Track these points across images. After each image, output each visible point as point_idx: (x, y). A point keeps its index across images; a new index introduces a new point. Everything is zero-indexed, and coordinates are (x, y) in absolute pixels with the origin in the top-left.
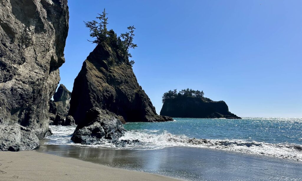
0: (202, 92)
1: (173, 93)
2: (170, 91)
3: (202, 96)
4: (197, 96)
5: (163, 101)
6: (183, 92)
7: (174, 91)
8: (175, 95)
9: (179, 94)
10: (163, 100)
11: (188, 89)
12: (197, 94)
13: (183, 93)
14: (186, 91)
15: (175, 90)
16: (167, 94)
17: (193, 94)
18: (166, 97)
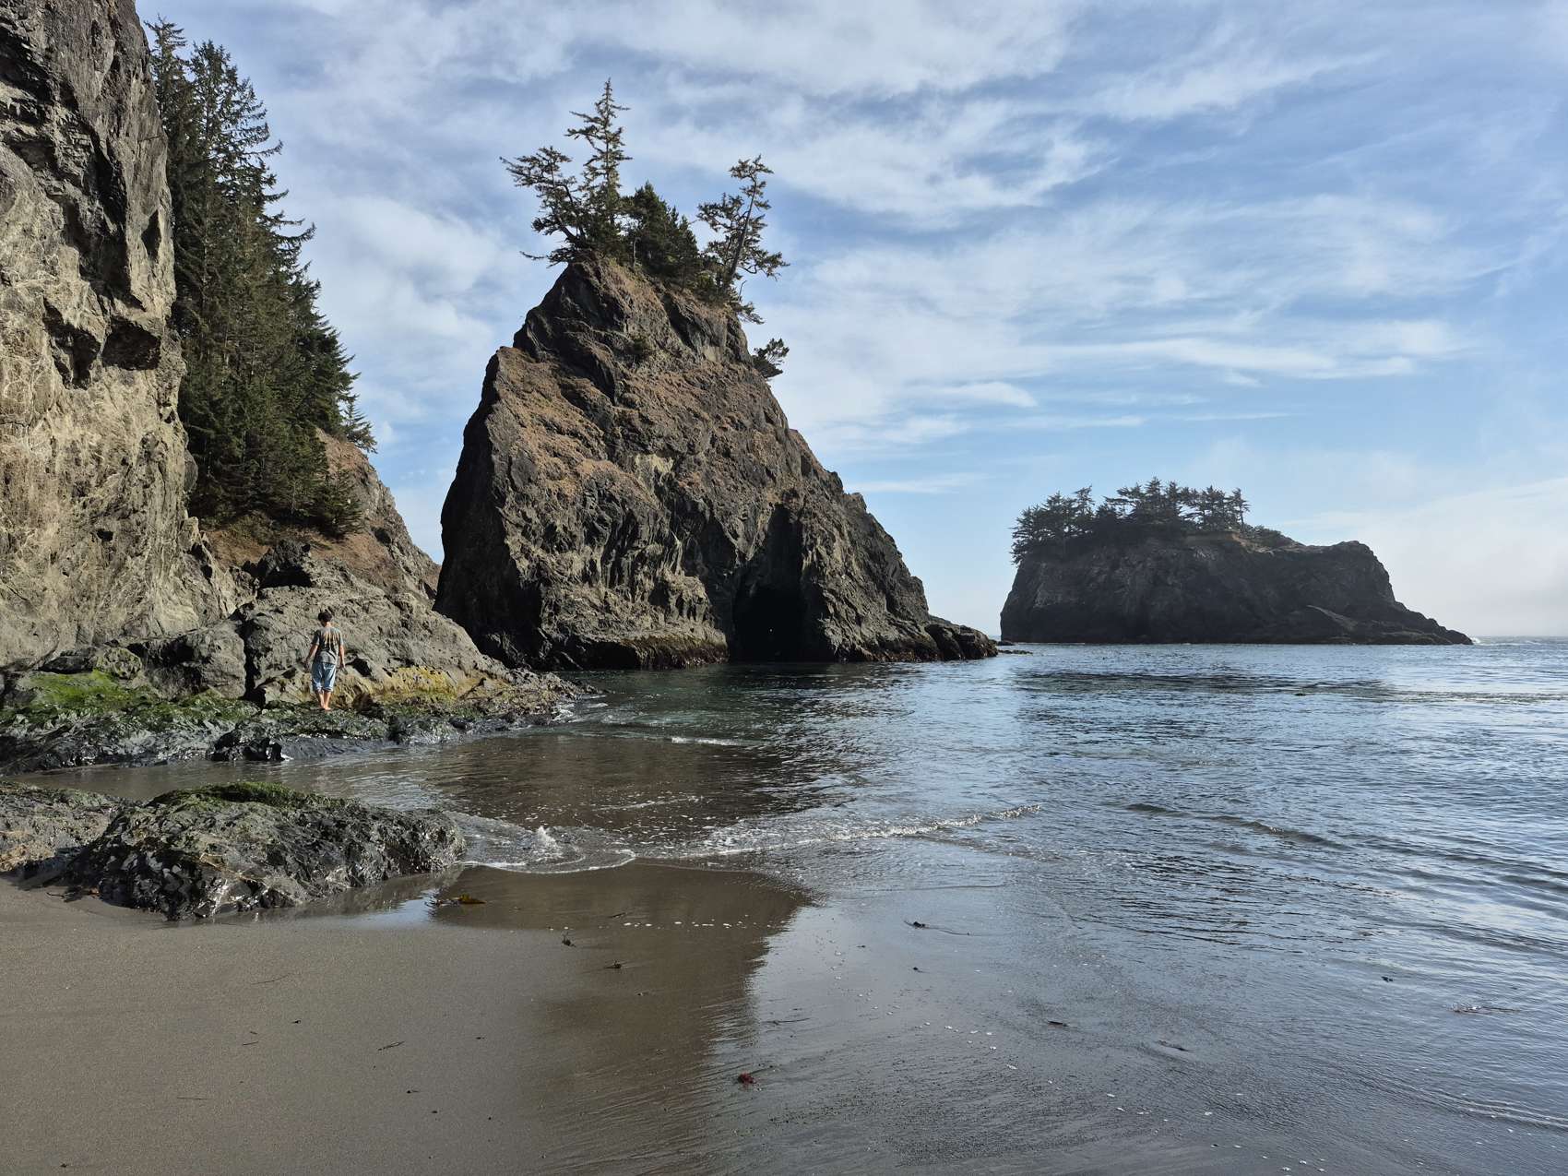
0: (1237, 499)
1: (1075, 505)
2: (1056, 499)
3: (1234, 518)
4: (1205, 518)
5: (1016, 552)
6: (1125, 501)
7: (1074, 497)
8: (1085, 521)
9: (1102, 511)
10: (1019, 550)
11: (1154, 486)
12: (1209, 508)
13: (1129, 509)
14: (1142, 496)
15: (1084, 493)
16: (1036, 513)
17: (1185, 510)
18: (1031, 534)
